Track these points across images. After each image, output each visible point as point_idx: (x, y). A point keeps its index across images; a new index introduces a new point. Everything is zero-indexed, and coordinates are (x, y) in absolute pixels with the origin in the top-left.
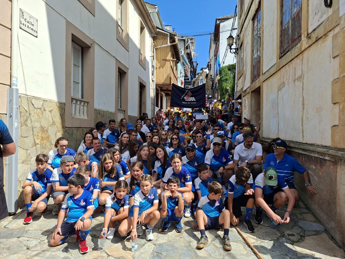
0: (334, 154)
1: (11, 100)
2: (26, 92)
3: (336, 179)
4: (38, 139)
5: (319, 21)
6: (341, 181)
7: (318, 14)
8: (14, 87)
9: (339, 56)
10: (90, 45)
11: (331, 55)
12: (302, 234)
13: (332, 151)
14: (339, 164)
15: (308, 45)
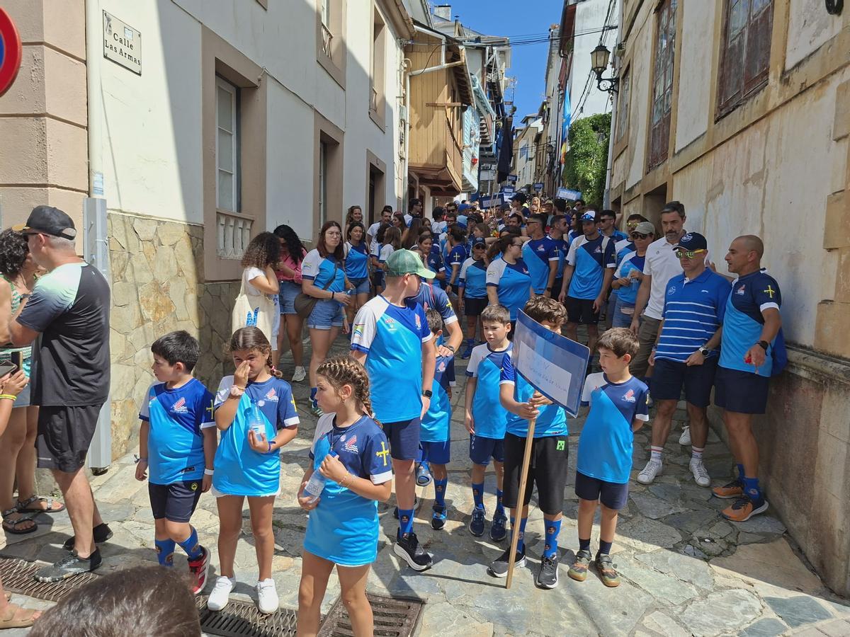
0: (819, 367)
1: (92, 225)
2: (121, 205)
3: (818, 423)
4: (148, 309)
5: (810, 42)
6: (828, 427)
7: (809, 25)
8: (96, 196)
9: (848, 139)
10: (256, 82)
11: (832, 133)
12: (732, 539)
13: (815, 358)
14: (828, 389)
15: (781, 101)
